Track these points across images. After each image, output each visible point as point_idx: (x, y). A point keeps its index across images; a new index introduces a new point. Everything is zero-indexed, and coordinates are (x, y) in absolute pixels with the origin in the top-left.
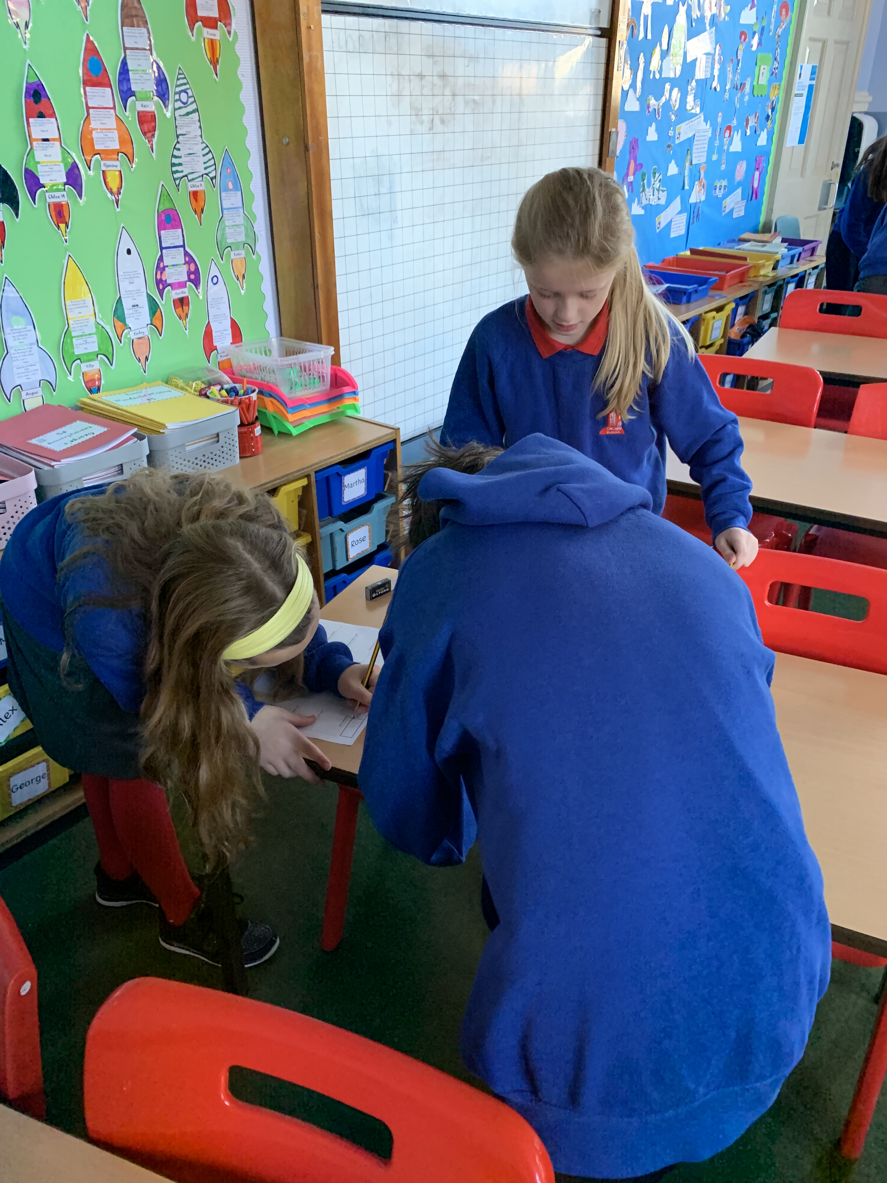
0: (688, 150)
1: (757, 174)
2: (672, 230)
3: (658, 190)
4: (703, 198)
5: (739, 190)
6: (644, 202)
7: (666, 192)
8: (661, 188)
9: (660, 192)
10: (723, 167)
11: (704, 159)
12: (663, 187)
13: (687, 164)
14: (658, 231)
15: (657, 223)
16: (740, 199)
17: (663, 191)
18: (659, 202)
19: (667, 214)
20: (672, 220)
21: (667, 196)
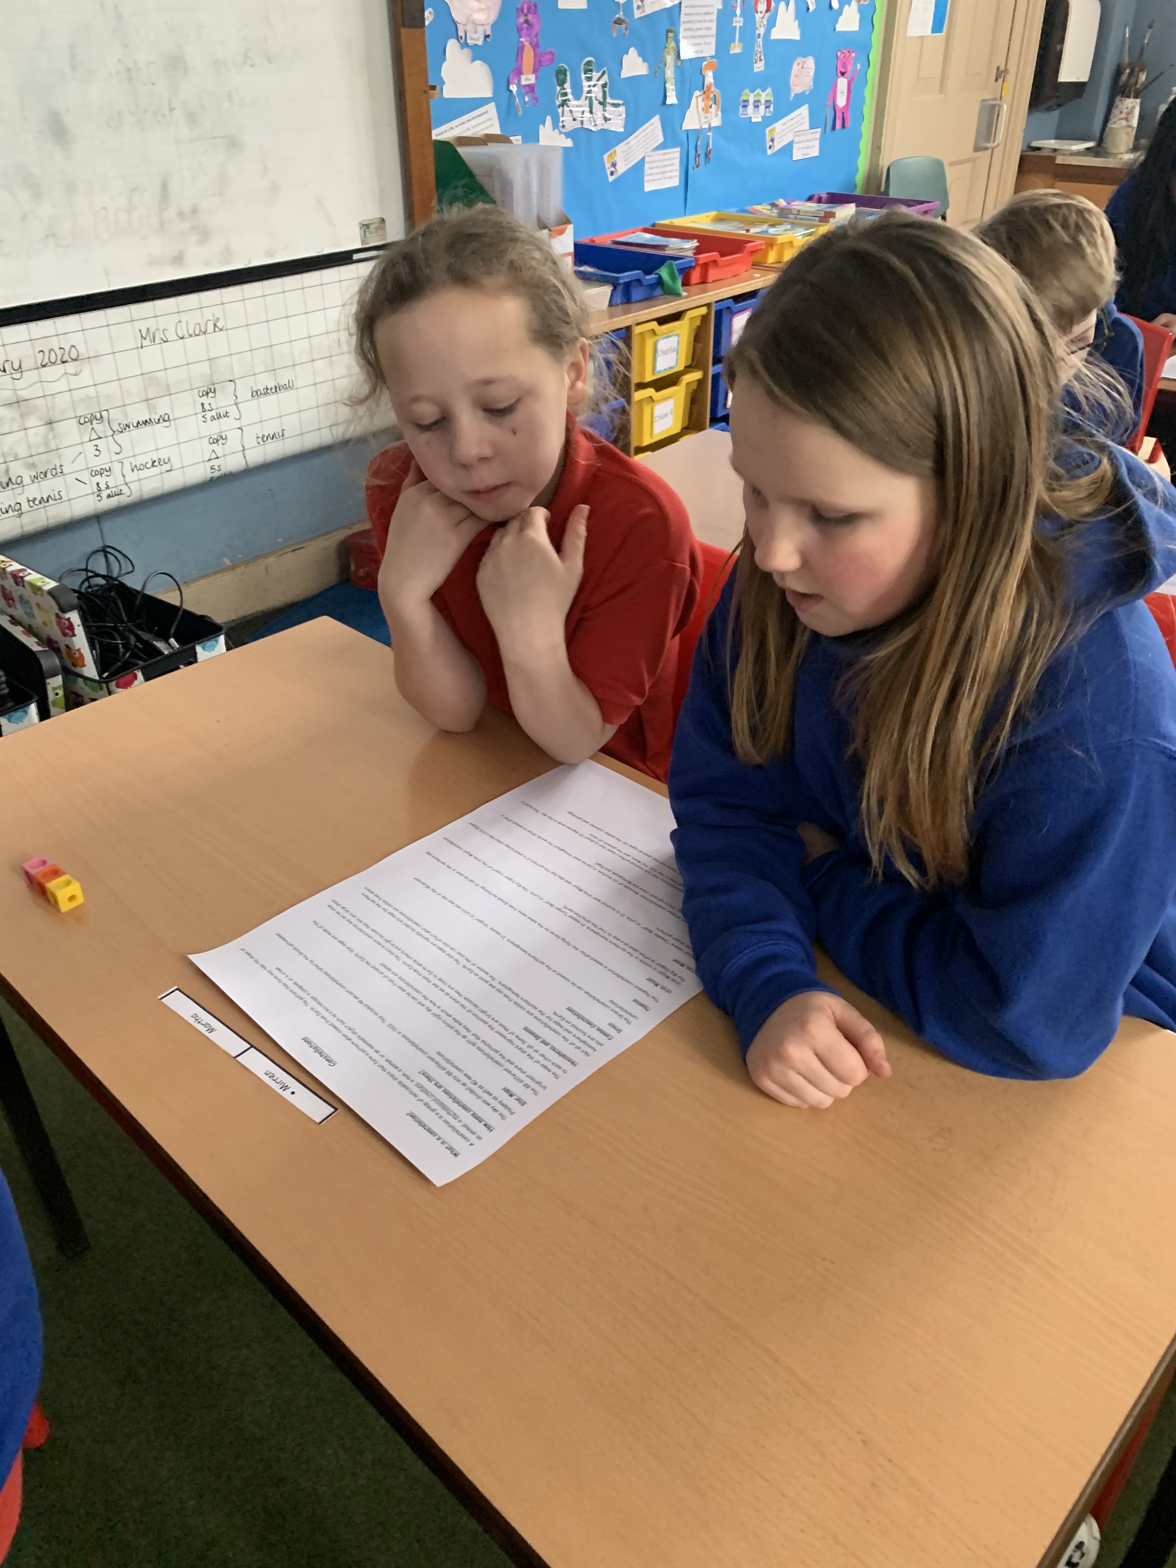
0: (668, 31)
1: (842, 83)
2: (646, 178)
3: (603, 104)
4: (716, 122)
5: (804, 110)
6: (570, 125)
7: (622, 109)
8: (609, 100)
9: (609, 108)
10: (759, 67)
11: (710, 51)
12: (612, 97)
13: (670, 59)
14: (611, 179)
15: (608, 165)
16: (807, 125)
17: (614, 105)
18: (608, 126)
19: (632, 149)
20: (644, 158)
21: (624, 116)
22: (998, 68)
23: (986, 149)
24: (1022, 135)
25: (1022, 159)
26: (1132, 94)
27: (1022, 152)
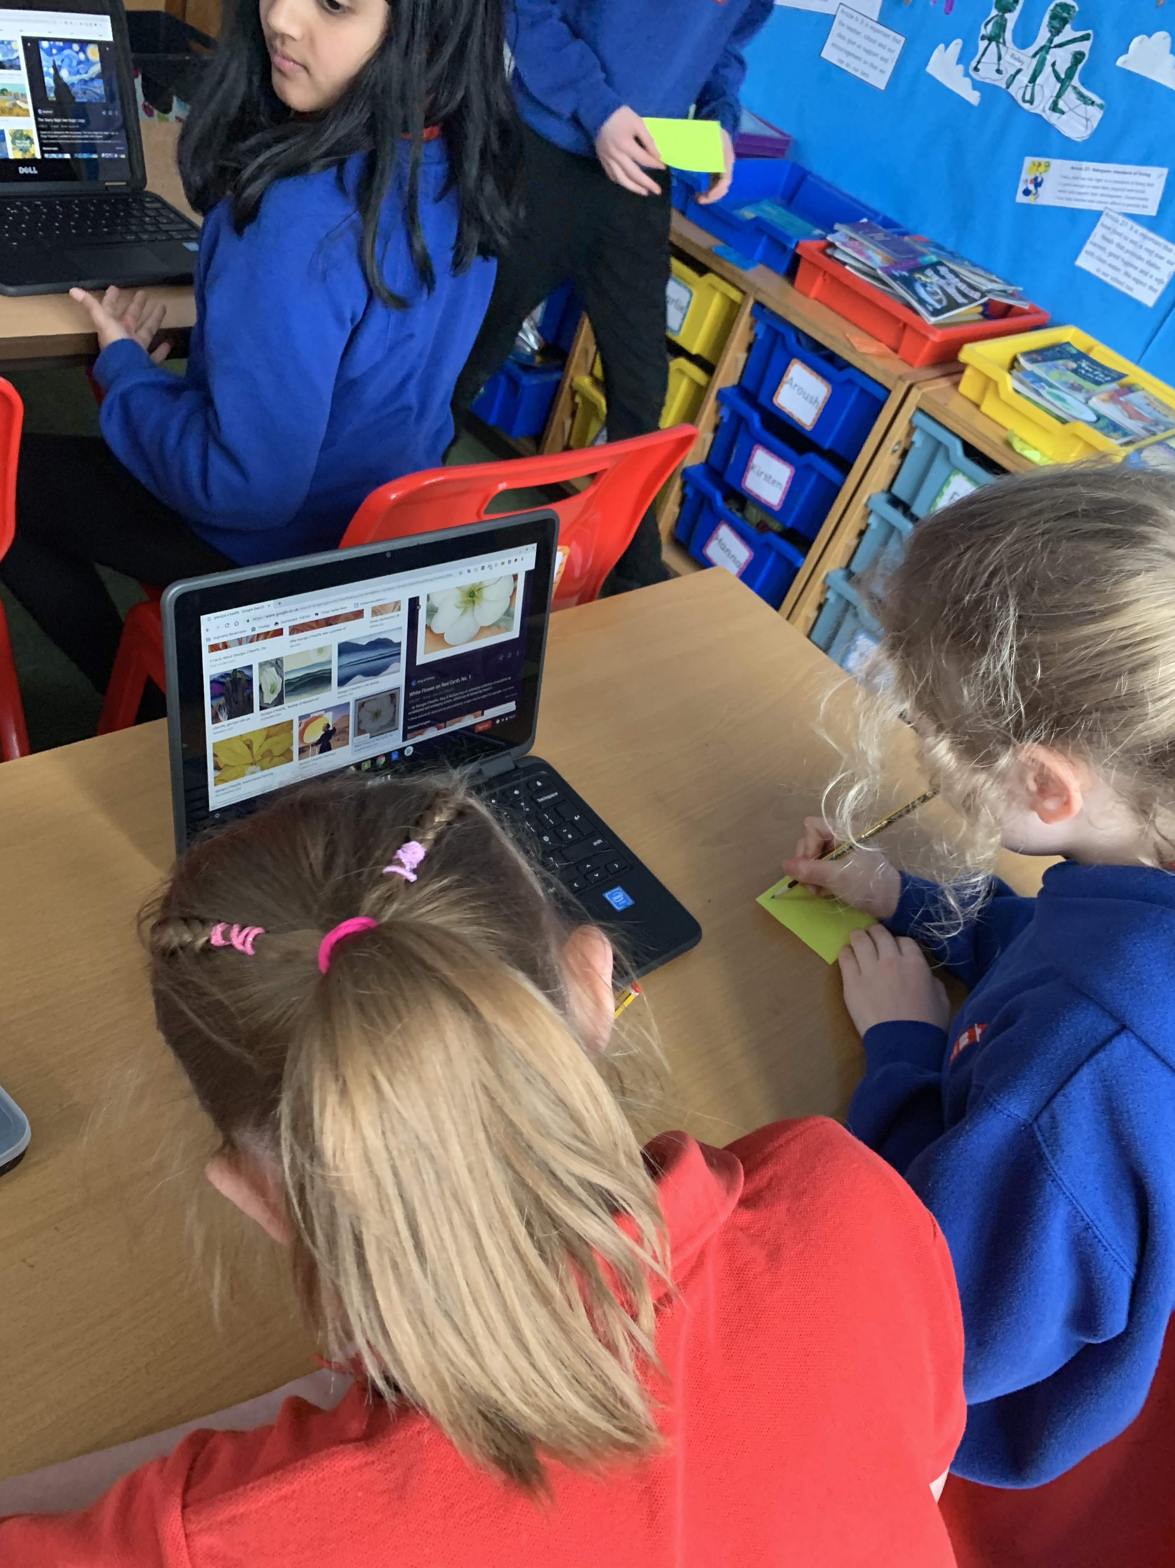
2: (1088, 247)
3: (1064, 81)
6: (987, 73)
7: (1096, 114)
8: (1076, 81)
9: (1070, 94)
12: (1084, 82)
14: (1020, 198)
15: (1027, 174)
17: (1081, 96)
18: (1053, 118)
19: (1082, 182)
20: (1099, 214)
21: (1095, 125)
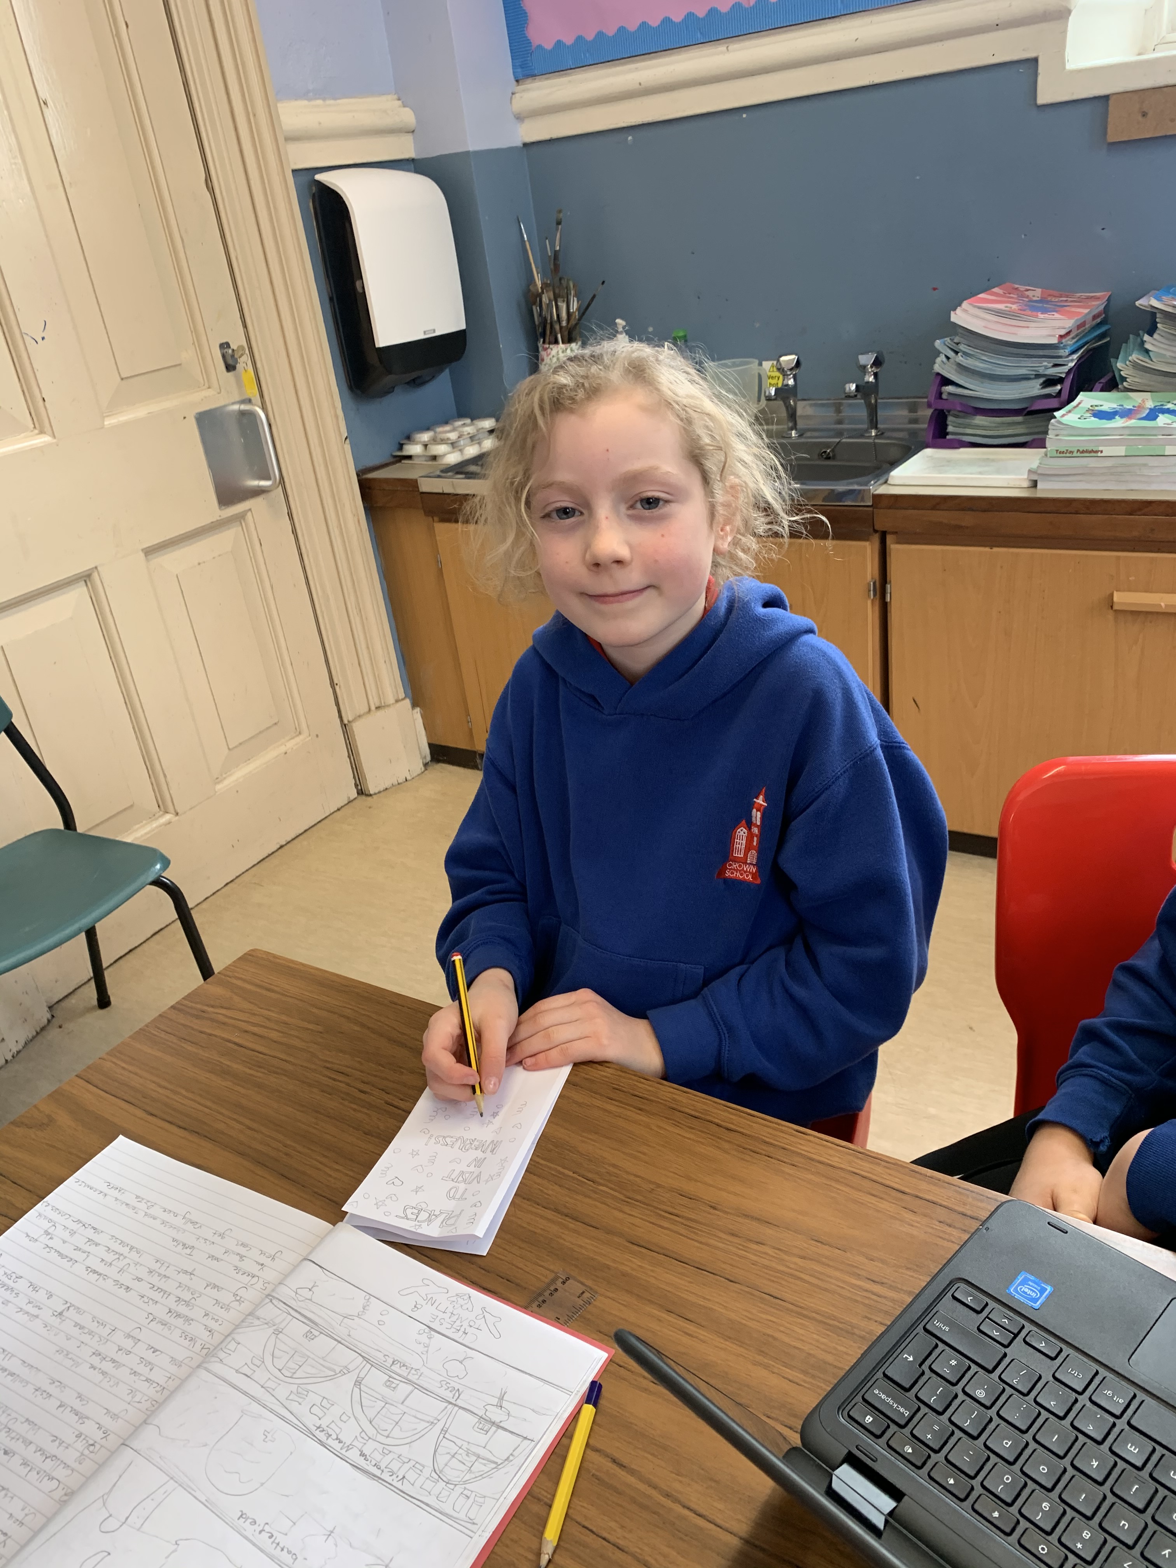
22: (224, 346)
23: (258, 492)
24: (348, 447)
25: (367, 488)
26: (559, 336)
27: (358, 475)
